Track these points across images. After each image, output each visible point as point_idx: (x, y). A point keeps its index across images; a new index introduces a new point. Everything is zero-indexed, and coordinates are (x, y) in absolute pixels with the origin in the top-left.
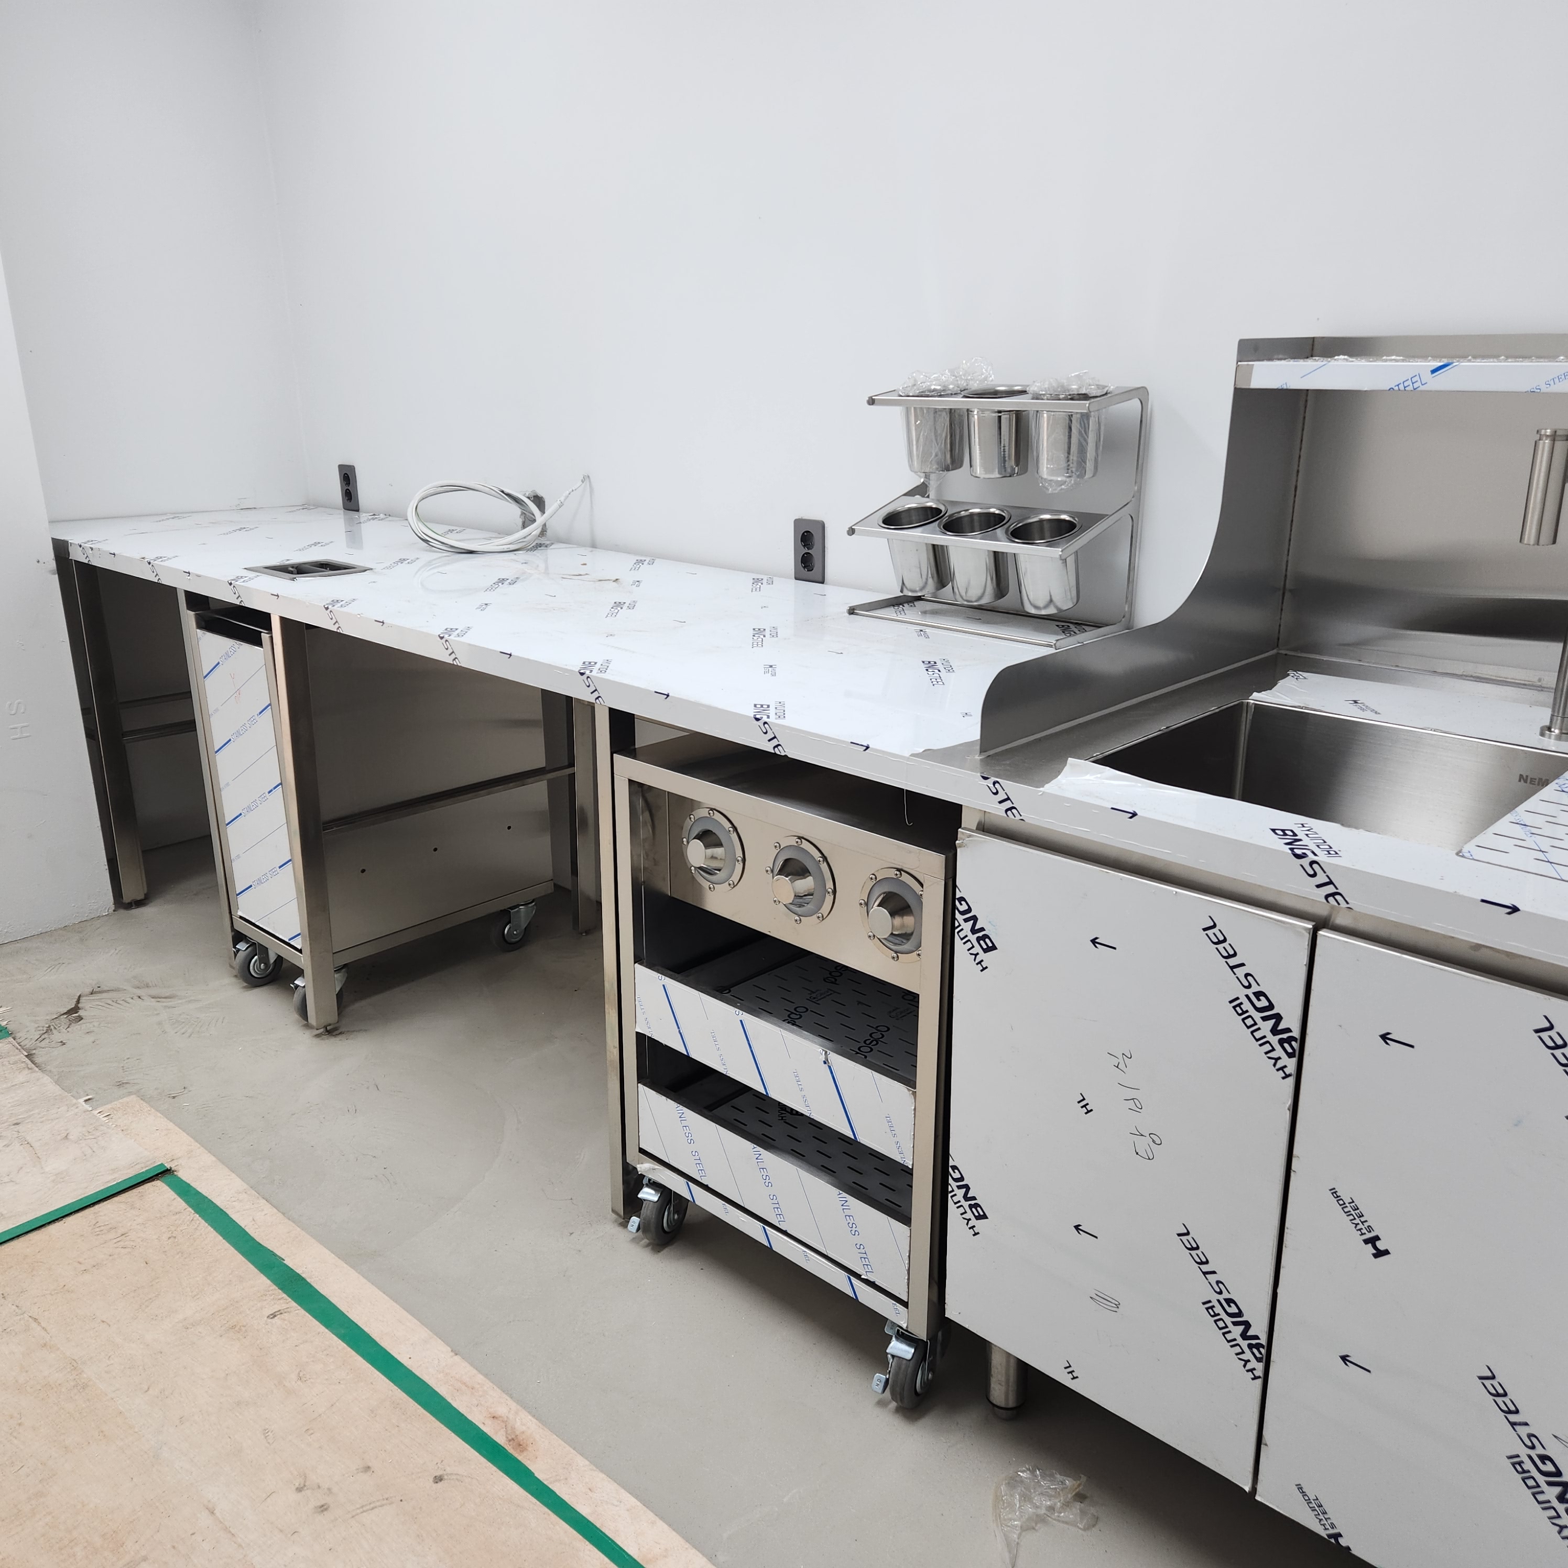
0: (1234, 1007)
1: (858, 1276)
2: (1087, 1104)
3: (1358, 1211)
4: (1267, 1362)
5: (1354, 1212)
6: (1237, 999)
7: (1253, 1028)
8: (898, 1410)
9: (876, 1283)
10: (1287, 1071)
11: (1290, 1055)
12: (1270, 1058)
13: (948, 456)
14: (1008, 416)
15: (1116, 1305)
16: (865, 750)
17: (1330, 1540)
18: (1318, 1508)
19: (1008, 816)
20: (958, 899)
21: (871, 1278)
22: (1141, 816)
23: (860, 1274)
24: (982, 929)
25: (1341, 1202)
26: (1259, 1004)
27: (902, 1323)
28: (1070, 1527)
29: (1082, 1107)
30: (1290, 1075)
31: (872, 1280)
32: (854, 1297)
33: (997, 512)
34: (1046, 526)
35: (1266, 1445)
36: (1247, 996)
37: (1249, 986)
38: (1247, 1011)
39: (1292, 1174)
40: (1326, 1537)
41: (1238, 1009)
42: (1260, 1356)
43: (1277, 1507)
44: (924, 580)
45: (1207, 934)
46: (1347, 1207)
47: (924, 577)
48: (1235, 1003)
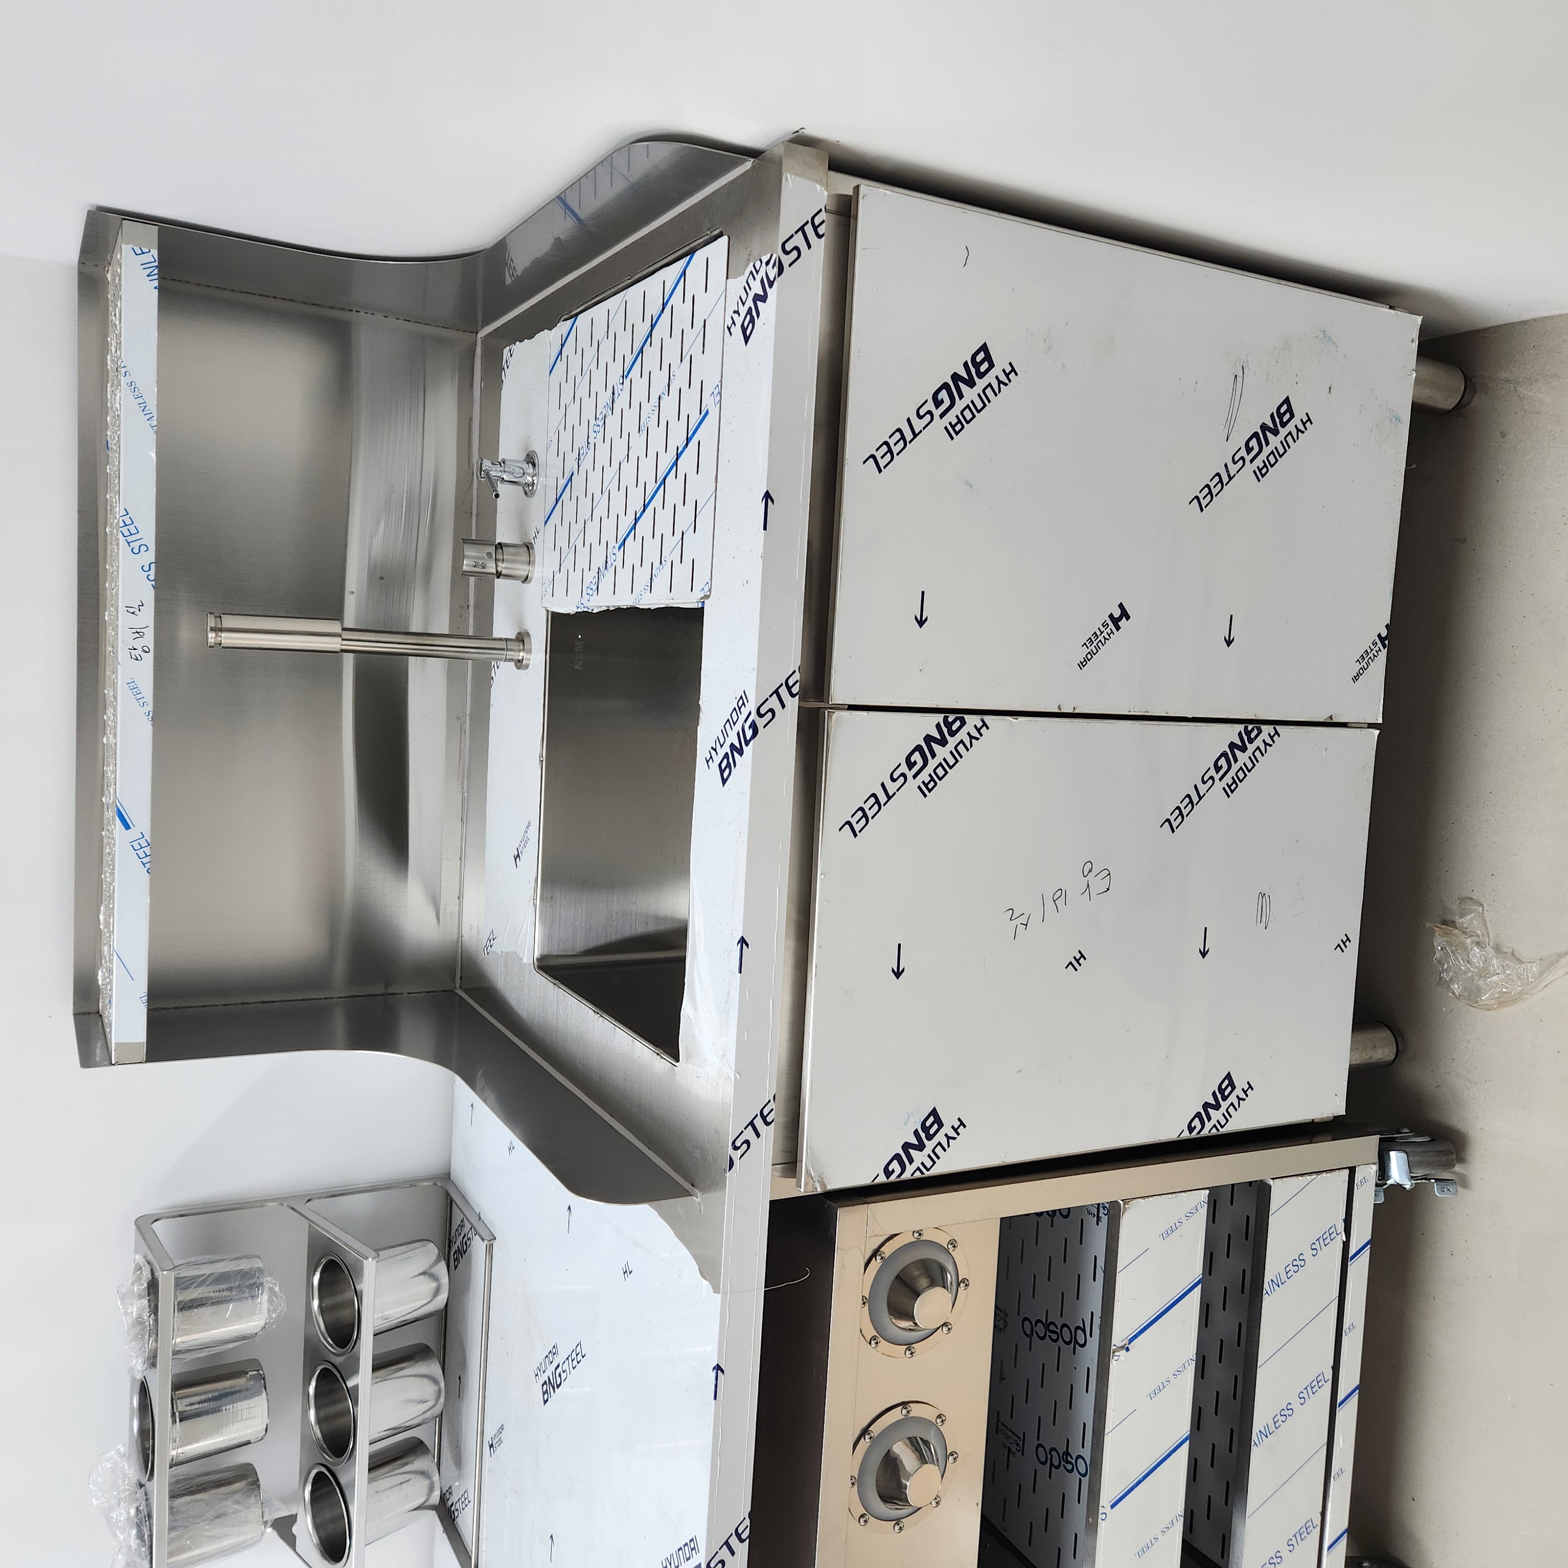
0: (930, 791)
1: (1346, 1245)
2: (1075, 958)
3: (1092, 638)
4: (1259, 722)
5: (1095, 642)
6: (919, 787)
7: (946, 766)
8: (1461, 1159)
9: (1344, 1218)
10: (979, 724)
11: (963, 723)
12: (971, 746)
13: (236, 1486)
14: (178, 1401)
15: (1263, 897)
16: (722, 1371)
17: (1387, 644)
18: (1366, 658)
19: (773, 1121)
20: (888, 1178)
21: (1341, 1227)
22: (743, 932)
23: (1342, 1243)
24: (916, 1133)
25: (1089, 656)
26: (920, 763)
27: (1372, 1172)
28: (1488, 920)
29: (1080, 965)
30: (983, 721)
31: (1343, 1224)
32: (1369, 1246)
33: (313, 1384)
34: (328, 1302)
35: (1331, 717)
36: (915, 777)
37: (903, 775)
38: (930, 775)
39: (1077, 711)
40: (1386, 649)
41: (930, 786)
42: (1255, 729)
43: (1380, 701)
44: (412, 1476)
45: (860, 832)
46: (1091, 650)
47: (407, 1477)
48: (926, 789)
